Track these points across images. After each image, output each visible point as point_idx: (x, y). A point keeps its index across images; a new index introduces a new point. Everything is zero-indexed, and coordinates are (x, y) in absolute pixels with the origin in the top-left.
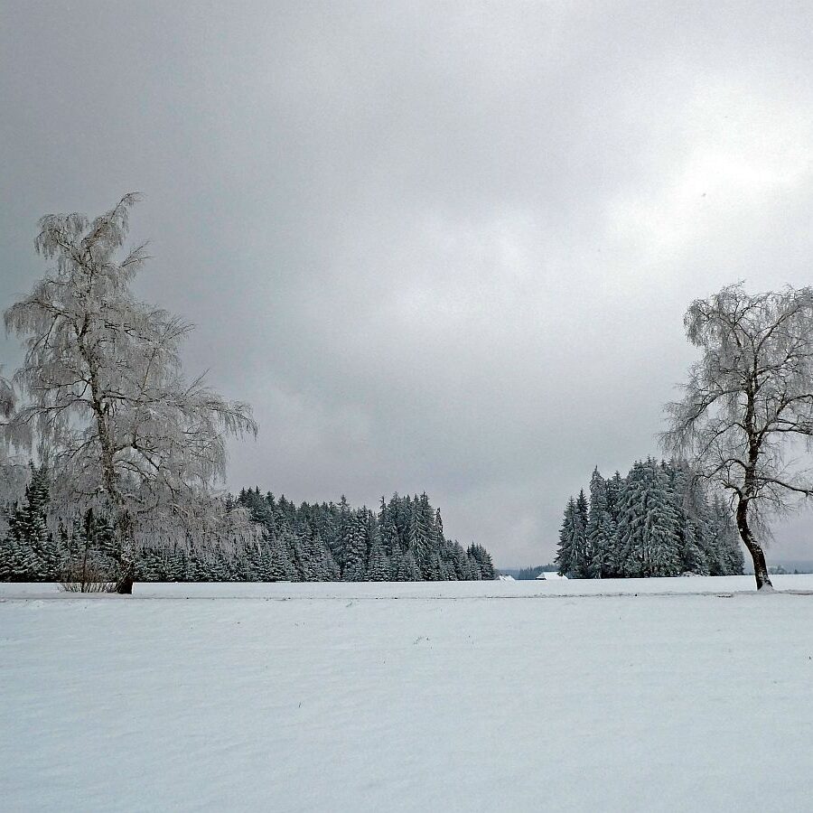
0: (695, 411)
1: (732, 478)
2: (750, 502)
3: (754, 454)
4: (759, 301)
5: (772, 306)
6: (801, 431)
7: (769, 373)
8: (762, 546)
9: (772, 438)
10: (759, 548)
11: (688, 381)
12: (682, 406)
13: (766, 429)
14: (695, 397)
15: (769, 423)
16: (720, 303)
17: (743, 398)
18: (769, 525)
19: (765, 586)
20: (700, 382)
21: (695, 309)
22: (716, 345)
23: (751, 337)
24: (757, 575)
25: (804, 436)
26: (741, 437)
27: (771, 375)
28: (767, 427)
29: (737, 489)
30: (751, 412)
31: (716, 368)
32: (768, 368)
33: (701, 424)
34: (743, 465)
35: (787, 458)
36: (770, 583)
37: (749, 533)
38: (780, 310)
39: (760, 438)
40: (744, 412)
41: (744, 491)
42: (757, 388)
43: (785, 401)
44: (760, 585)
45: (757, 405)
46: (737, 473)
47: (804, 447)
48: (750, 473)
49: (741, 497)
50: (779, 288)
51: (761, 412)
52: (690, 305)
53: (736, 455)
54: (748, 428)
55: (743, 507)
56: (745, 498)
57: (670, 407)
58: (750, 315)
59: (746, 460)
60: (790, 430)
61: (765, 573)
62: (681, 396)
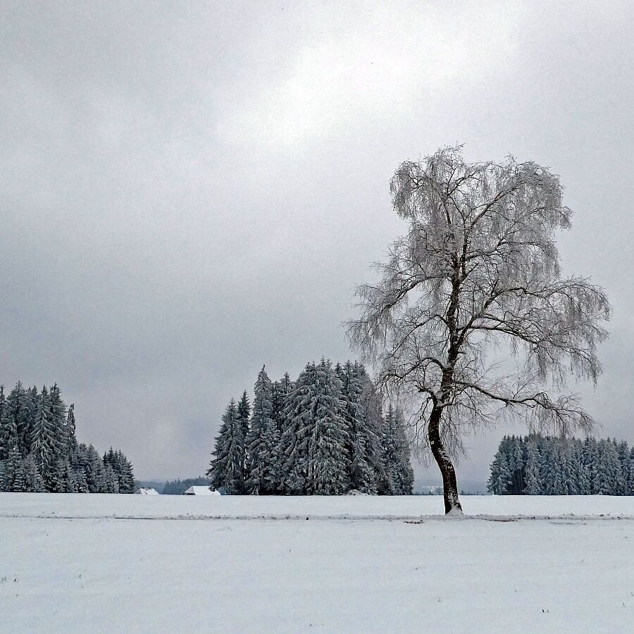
0: (393, 296)
1: (427, 380)
2: (445, 411)
3: (453, 353)
4: (478, 171)
5: (492, 181)
6: (506, 331)
7: (477, 260)
8: (452, 460)
9: (475, 337)
10: (450, 465)
11: (387, 261)
12: (378, 290)
13: (469, 326)
14: (394, 280)
15: (473, 319)
16: (433, 167)
17: (448, 287)
18: (463, 438)
19: (454, 510)
20: (402, 266)
21: (404, 174)
22: (423, 219)
23: (463, 214)
24: (446, 497)
25: (509, 337)
26: (441, 333)
27: (481, 262)
28: (471, 322)
29: (432, 393)
30: (455, 303)
31: (421, 248)
32: (481, 253)
33: (398, 313)
34: (442, 367)
35: (488, 361)
36: (459, 506)
37: (441, 447)
38: (498, 185)
39: (462, 335)
40: (446, 303)
41: (440, 396)
42: (465, 275)
43: (496, 293)
44: (448, 508)
45: (463, 296)
46: (433, 374)
47: (508, 350)
48: (448, 373)
49: (435, 404)
50: (501, 160)
51: (465, 305)
53: (434, 354)
54: (451, 322)
55: (436, 415)
56: (440, 404)
57: (364, 290)
58: (464, 188)
59: (444, 361)
60: (495, 328)
61: (455, 494)
62: (377, 279)
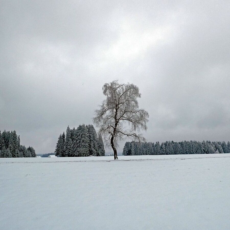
0: (102, 113)
1: (110, 131)
2: (114, 137)
3: (116, 125)
4: (121, 86)
5: (124, 88)
6: (127, 120)
7: (121, 104)
8: (116, 148)
9: (121, 121)
10: (115, 149)
11: (102, 105)
12: (100, 111)
13: (120, 119)
14: (103, 109)
15: (120, 117)
16: (112, 85)
17: (115, 110)
18: (118, 143)
19: (116, 159)
20: (105, 106)
21: (105, 86)
22: (109, 96)
23: (118, 95)
24: (115, 156)
25: (128, 121)
26: (113, 120)
27: (122, 105)
28: (120, 118)
29: (111, 134)
30: (116, 114)
31: (109, 102)
32: (121, 103)
33: (104, 116)
34: (114, 128)
35: (124, 127)
36: (117, 158)
37: (114, 145)
38: (126, 88)
39: (118, 121)
40: (115, 114)
41: (113, 134)
42: (118, 108)
43: (125, 112)
44: (115, 158)
45: (118, 112)
46: (112, 129)
47: (128, 124)
48: (115, 129)
49: (112, 136)
50: (126, 83)
51: (118, 114)
52: (104, 84)
53: (112, 125)
54: (115, 118)
55: (112, 138)
56: (113, 136)
57: (96, 111)
58: (118, 89)
59: (114, 127)
60: (125, 119)
61: (117, 155)
62: (99, 108)
